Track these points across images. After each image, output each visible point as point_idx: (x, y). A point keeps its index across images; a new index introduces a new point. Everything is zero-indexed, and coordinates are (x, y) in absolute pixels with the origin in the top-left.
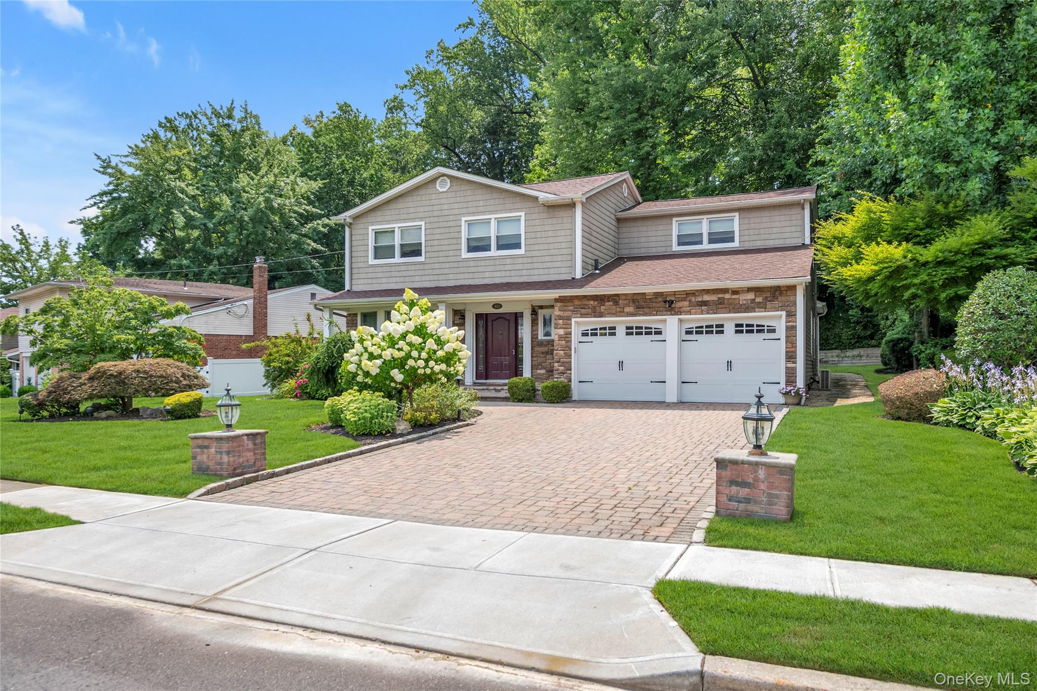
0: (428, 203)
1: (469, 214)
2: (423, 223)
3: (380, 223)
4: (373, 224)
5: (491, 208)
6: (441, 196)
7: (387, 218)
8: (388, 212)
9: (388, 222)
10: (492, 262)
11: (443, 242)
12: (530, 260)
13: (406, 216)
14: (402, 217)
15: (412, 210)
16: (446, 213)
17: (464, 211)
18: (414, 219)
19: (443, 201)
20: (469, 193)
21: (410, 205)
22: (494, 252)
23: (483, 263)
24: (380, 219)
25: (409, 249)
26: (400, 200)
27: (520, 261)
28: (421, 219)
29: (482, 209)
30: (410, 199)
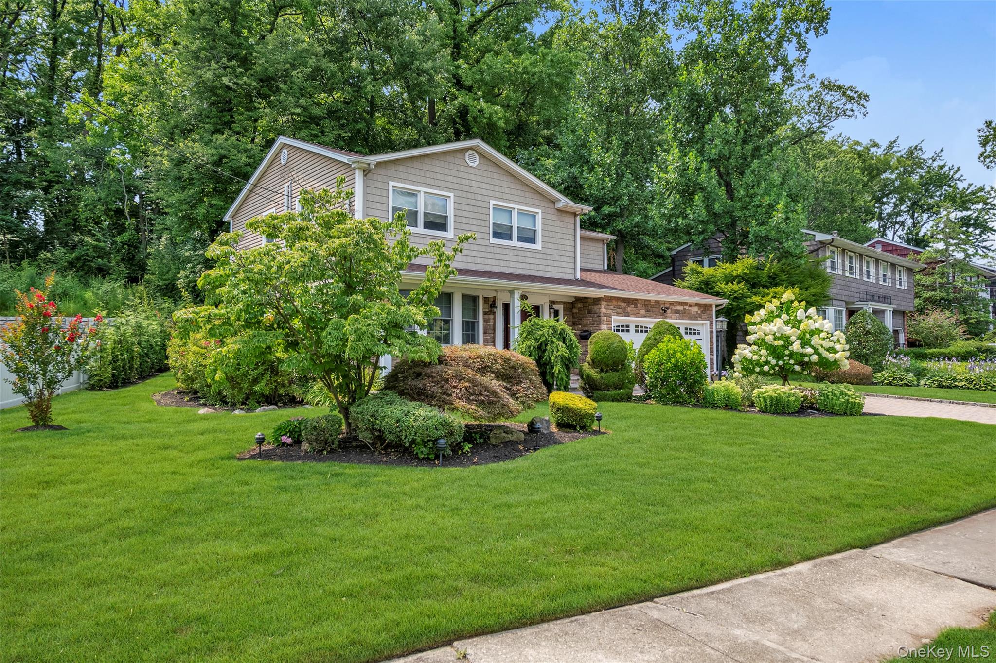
0: (455, 173)
1: (499, 199)
2: (451, 195)
3: (403, 180)
4: (393, 179)
5: (515, 198)
6: (470, 170)
7: (412, 178)
8: (413, 171)
9: (414, 183)
10: (515, 253)
11: (471, 221)
12: (544, 257)
13: (432, 182)
14: (429, 181)
15: (439, 177)
16: (475, 190)
17: (498, 195)
18: (441, 188)
19: (472, 177)
20: (495, 176)
21: (437, 169)
22: (515, 242)
23: (507, 251)
24: (402, 175)
25: (432, 219)
26: (426, 160)
27: (537, 255)
28: (450, 189)
29: (506, 196)
30: (437, 163)
